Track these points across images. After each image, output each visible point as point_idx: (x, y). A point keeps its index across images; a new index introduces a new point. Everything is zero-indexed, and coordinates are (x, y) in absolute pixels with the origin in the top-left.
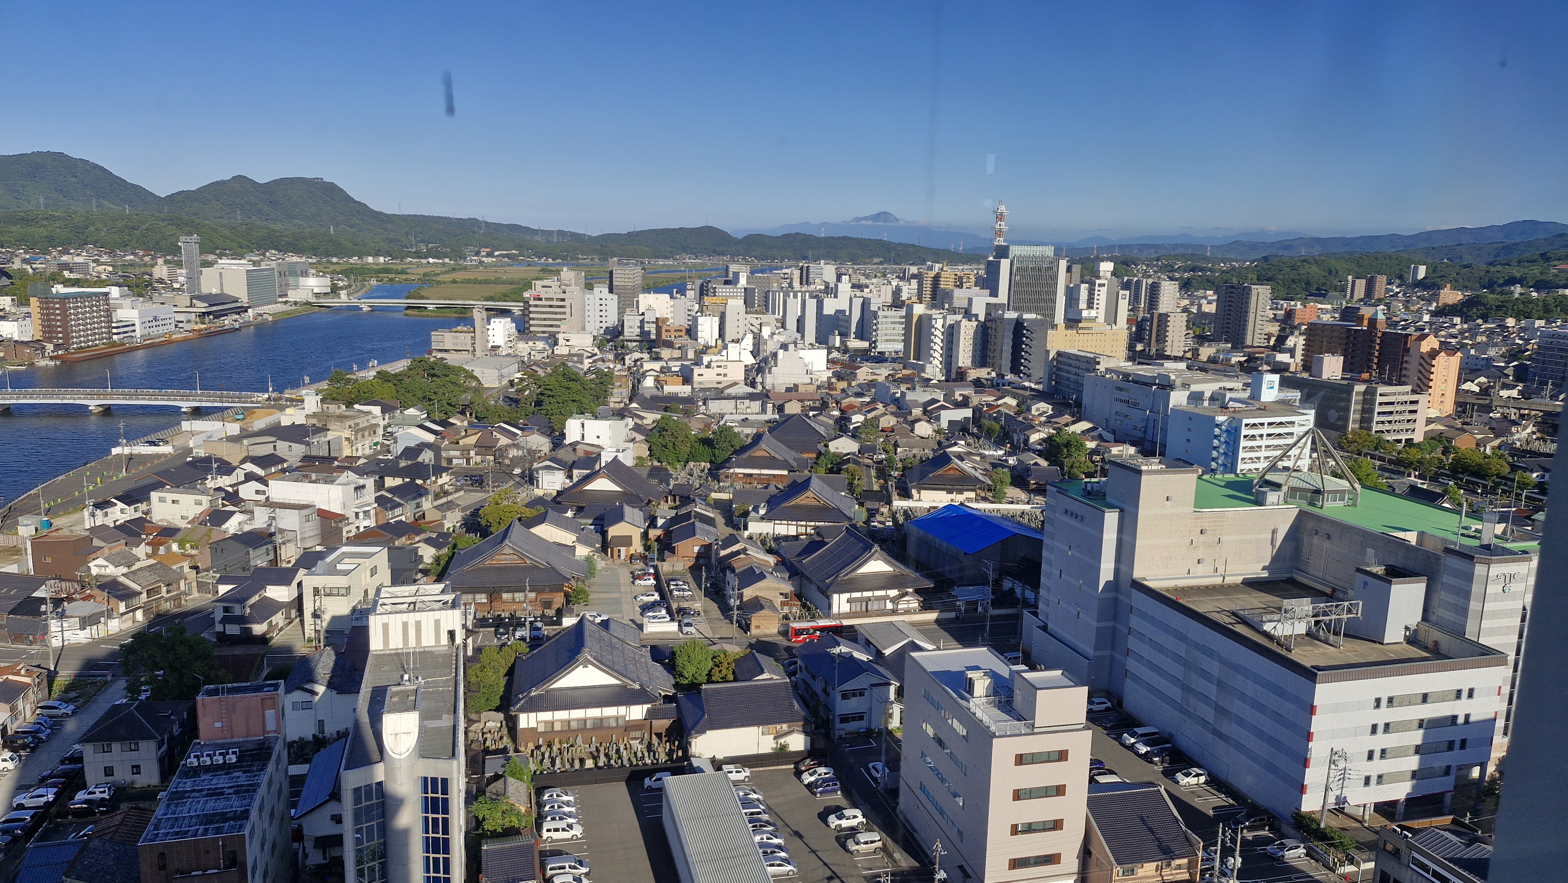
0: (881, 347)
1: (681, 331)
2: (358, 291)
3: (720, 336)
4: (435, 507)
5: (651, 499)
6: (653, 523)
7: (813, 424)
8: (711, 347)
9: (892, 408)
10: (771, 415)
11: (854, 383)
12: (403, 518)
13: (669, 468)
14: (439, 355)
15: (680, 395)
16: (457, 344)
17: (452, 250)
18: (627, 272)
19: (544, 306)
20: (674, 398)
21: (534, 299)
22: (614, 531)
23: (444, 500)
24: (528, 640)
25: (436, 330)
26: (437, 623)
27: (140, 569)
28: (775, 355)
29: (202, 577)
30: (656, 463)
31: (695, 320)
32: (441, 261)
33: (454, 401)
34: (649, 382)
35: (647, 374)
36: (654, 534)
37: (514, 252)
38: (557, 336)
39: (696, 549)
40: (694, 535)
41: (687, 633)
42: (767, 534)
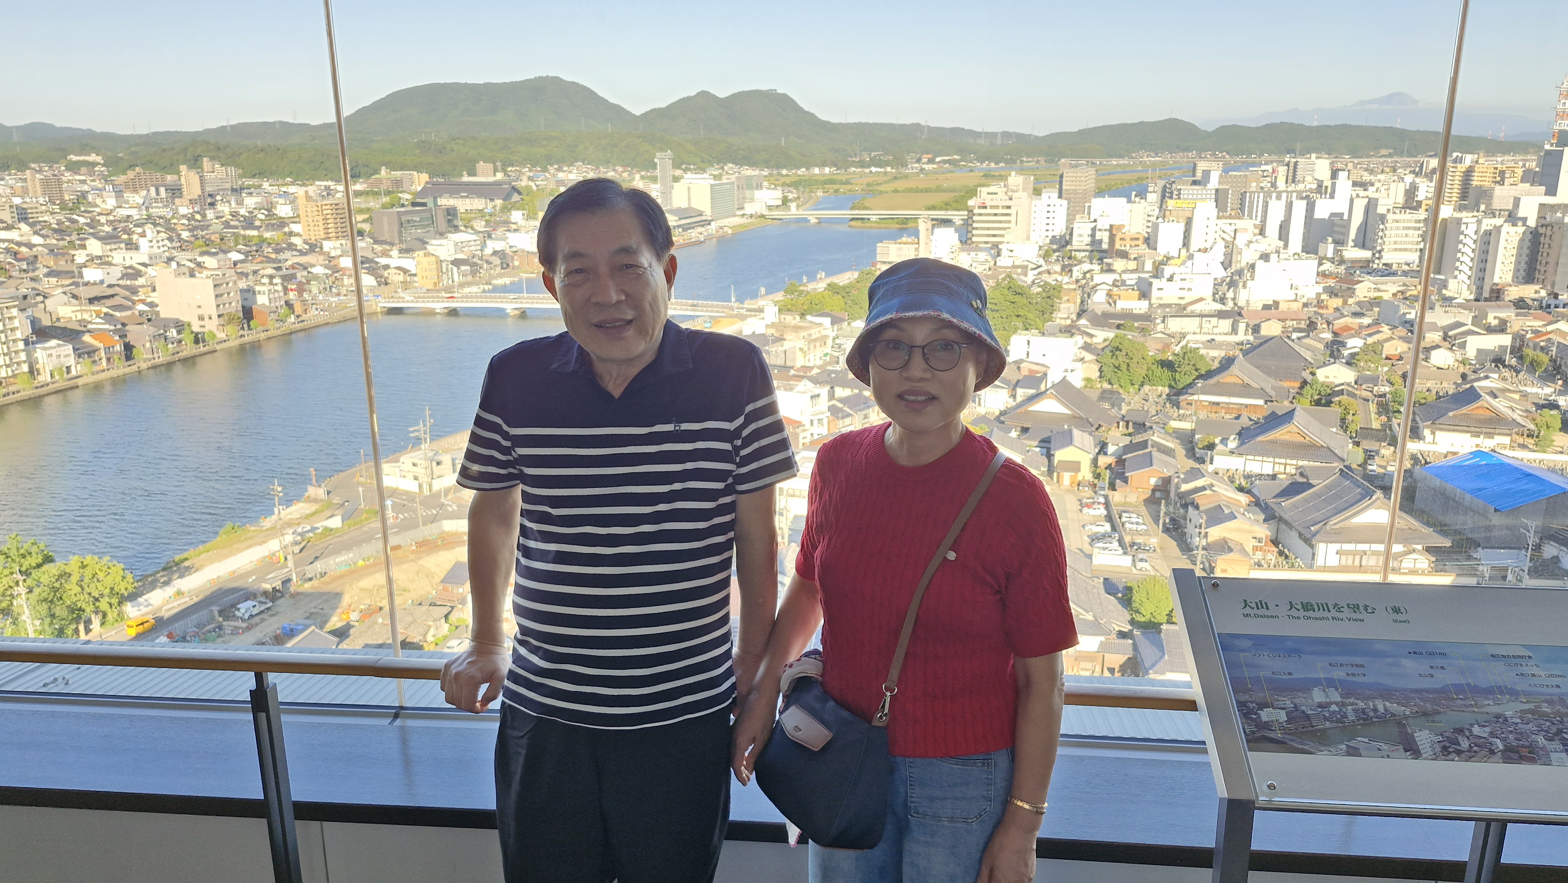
0: (1388, 257)
1: (1138, 239)
2: (806, 203)
3: (1184, 245)
5: (1102, 424)
6: (1103, 448)
7: (1297, 348)
8: (1173, 258)
9: (1402, 331)
10: (1242, 335)
11: (1351, 301)
13: (1121, 390)
15: (1134, 312)
17: (895, 158)
18: (1078, 174)
19: (989, 215)
20: (1128, 315)
21: (979, 207)
22: (1062, 455)
25: (881, 242)
28: (1251, 267)
30: (1106, 386)
31: (1153, 228)
32: (883, 170)
34: (1099, 297)
35: (1098, 287)
36: (1103, 461)
37: (956, 157)
38: (1000, 246)
39: (1153, 481)
40: (1152, 466)
41: (1141, 569)
42: (1237, 470)
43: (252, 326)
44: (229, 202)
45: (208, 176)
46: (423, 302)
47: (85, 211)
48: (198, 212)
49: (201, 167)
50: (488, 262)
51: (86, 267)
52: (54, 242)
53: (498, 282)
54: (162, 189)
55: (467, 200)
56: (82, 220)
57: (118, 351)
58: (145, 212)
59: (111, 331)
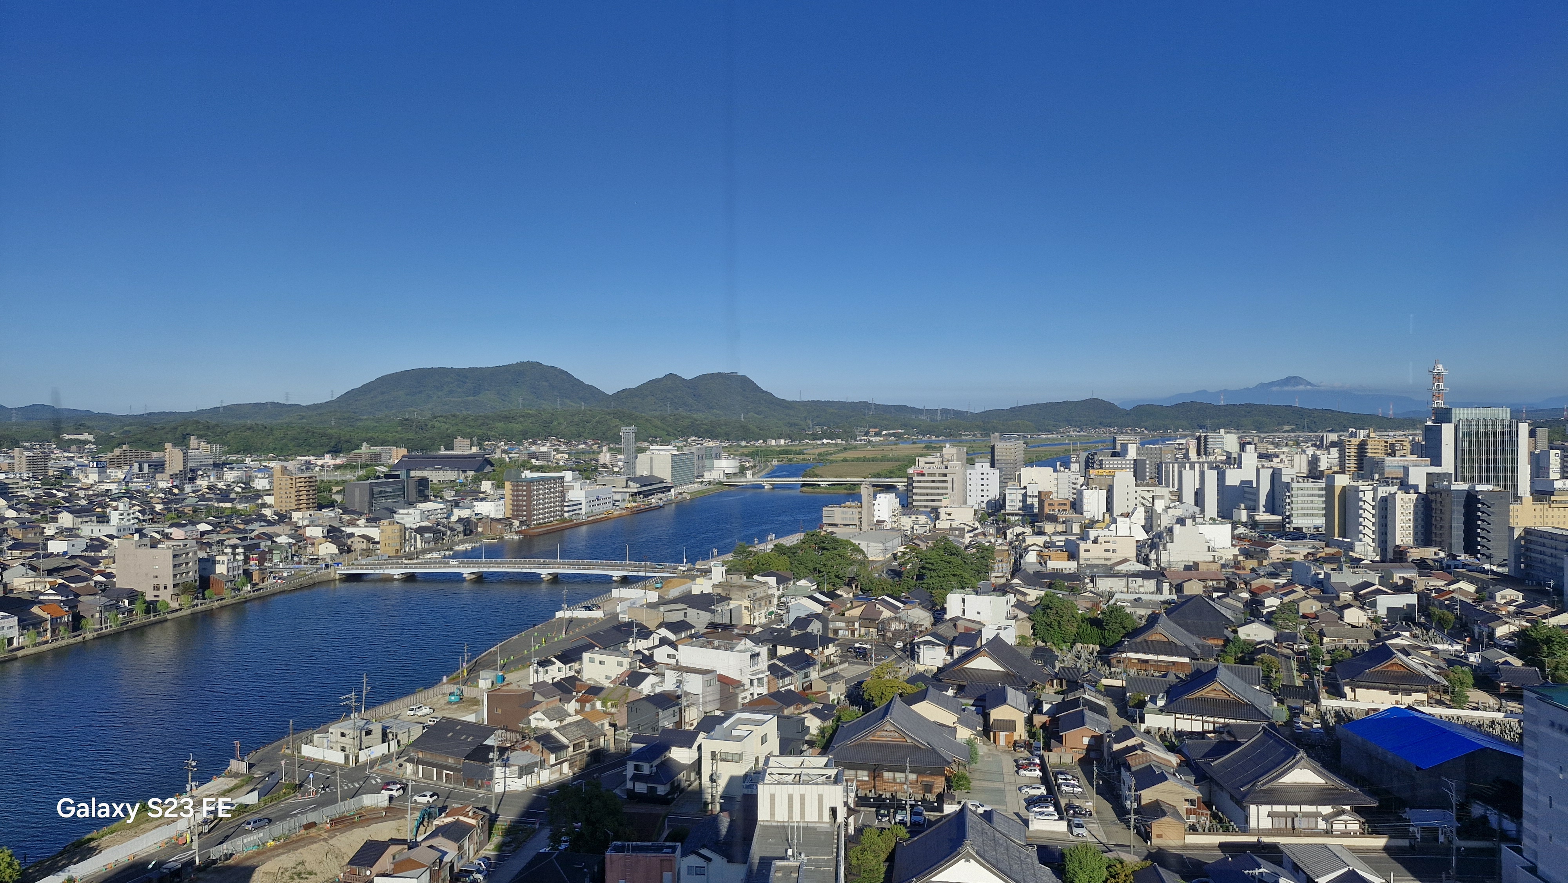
0: (1297, 522)
1: (1065, 504)
2: (762, 471)
3: (1108, 510)
4: (821, 678)
5: (1036, 681)
6: (1038, 709)
7: (1217, 607)
8: (1098, 521)
9: (1315, 591)
10: (1167, 594)
11: (1265, 562)
12: (792, 687)
13: (1054, 649)
14: (830, 529)
15: (1065, 572)
16: (846, 519)
17: (844, 431)
18: (1009, 446)
19: (927, 482)
20: (1059, 575)
21: (918, 475)
22: (997, 714)
23: (830, 671)
24: (908, 825)
25: (827, 506)
26: (820, 798)
27: (570, 724)
28: (1170, 530)
29: (619, 735)
30: (1040, 643)
31: (1080, 493)
32: (834, 442)
33: (841, 572)
34: (1031, 557)
35: (1030, 549)
36: (1039, 720)
37: (900, 431)
38: (938, 510)
39: (1086, 740)
40: (1084, 725)
41: (1077, 835)
42: (1168, 729)
43: (206, 596)
44: (209, 477)
45: (192, 453)
46: (381, 568)
47: (65, 486)
48: (176, 487)
49: (188, 447)
50: (452, 529)
51: (51, 539)
52: (28, 515)
53: (461, 547)
54: (146, 466)
55: (441, 472)
56: (61, 494)
57: (65, 622)
58: (124, 487)
59: (61, 602)
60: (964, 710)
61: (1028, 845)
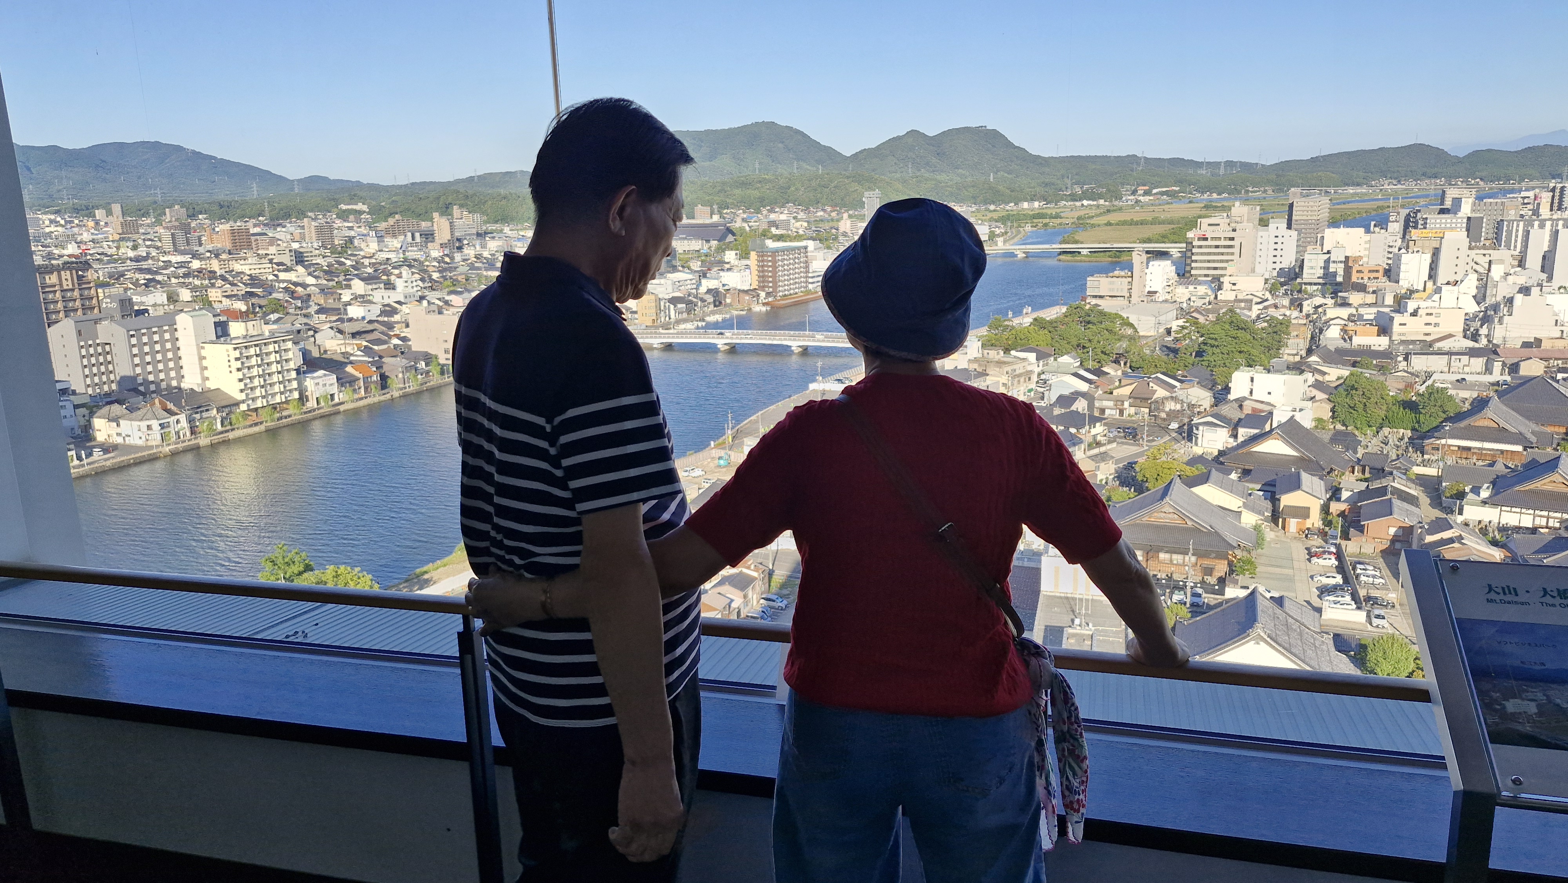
1: (1377, 271)
2: (1013, 238)
3: (1430, 277)
4: (1089, 457)
5: (1334, 467)
6: (1335, 493)
7: (1562, 390)
8: (1417, 291)
10: (1498, 374)
13: (1356, 433)
14: (1094, 301)
15: (1373, 348)
16: (1113, 290)
17: (1109, 190)
18: (1310, 203)
19: (1210, 247)
20: (1366, 352)
21: (1199, 239)
22: (1287, 500)
23: (1095, 450)
24: (1188, 605)
25: (1092, 275)
28: (1510, 301)
30: (1339, 427)
31: (1397, 257)
32: (1095, 203)
33: (1108, 349)
34: (1333, 333)
35: (1331, 322)
36: (1336, 507)
37: (1174, 188)
38: (1222, 280)
39: (1392, 531)
40: (1391, 515)
41: (1377, 626)
42: (1490, 522)
44: (474, 246)
45: (457, 223)
47: (351, 255)
48: (447, 255)
49: (451, 215)
50: (703, 300)
51: (350, 305)
52: (325, 282)
53: (711, 319)
54: (417, 235)
55: (686, 241)
56: (348, 263)
57: (374, 381)
58: (402, 256)
59: (369, 362)
60: (1250, 495)
61: (1323, 632)
